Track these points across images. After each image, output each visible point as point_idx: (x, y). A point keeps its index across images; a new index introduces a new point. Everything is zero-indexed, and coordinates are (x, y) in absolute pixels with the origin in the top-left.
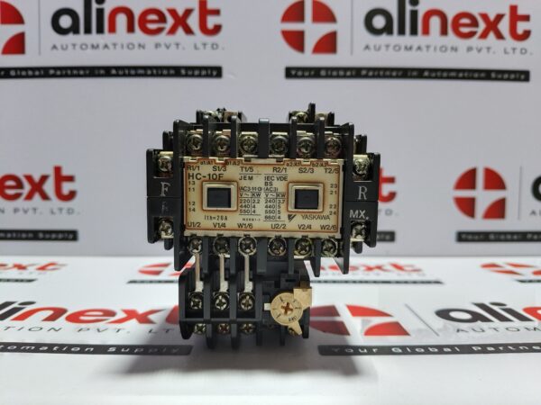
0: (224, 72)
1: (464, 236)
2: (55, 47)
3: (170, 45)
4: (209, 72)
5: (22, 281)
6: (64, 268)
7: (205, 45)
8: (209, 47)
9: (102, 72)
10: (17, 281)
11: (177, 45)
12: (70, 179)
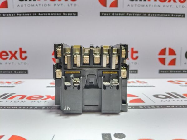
0: (78, 14)
1: (161, 71)
2: (18, 6)
3: (59, 4)
4: (73, 14)
5: (10, 87)
6: (24, 83)
7: (71, 4)
8: (73, 5)
9: (35, 14)
10: (8, 87)
11: (62, 4)
12: (25, 52)
